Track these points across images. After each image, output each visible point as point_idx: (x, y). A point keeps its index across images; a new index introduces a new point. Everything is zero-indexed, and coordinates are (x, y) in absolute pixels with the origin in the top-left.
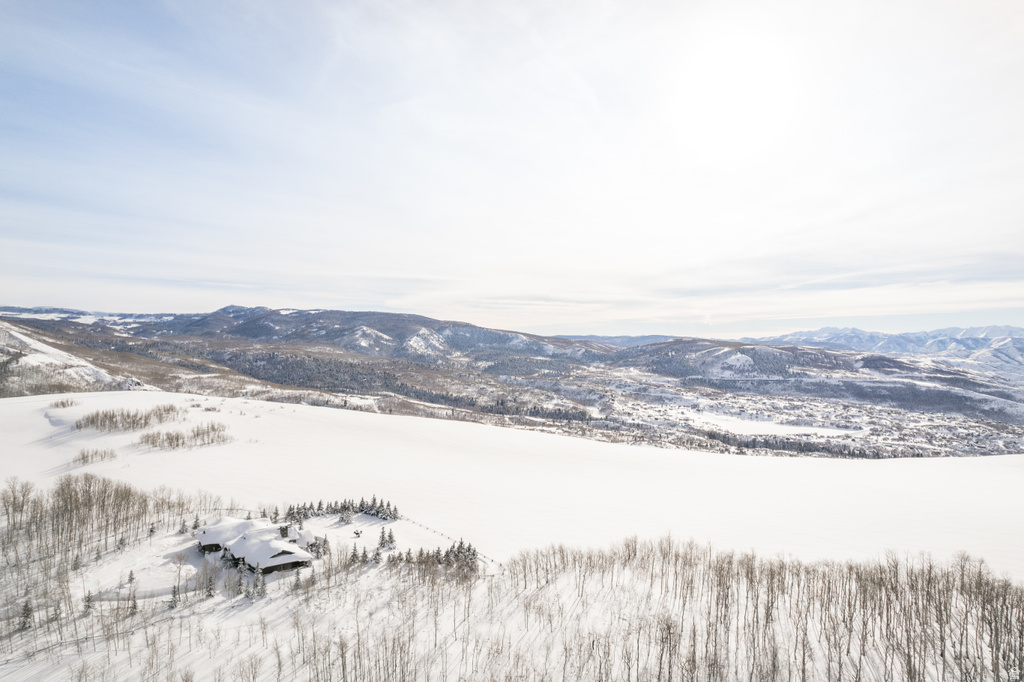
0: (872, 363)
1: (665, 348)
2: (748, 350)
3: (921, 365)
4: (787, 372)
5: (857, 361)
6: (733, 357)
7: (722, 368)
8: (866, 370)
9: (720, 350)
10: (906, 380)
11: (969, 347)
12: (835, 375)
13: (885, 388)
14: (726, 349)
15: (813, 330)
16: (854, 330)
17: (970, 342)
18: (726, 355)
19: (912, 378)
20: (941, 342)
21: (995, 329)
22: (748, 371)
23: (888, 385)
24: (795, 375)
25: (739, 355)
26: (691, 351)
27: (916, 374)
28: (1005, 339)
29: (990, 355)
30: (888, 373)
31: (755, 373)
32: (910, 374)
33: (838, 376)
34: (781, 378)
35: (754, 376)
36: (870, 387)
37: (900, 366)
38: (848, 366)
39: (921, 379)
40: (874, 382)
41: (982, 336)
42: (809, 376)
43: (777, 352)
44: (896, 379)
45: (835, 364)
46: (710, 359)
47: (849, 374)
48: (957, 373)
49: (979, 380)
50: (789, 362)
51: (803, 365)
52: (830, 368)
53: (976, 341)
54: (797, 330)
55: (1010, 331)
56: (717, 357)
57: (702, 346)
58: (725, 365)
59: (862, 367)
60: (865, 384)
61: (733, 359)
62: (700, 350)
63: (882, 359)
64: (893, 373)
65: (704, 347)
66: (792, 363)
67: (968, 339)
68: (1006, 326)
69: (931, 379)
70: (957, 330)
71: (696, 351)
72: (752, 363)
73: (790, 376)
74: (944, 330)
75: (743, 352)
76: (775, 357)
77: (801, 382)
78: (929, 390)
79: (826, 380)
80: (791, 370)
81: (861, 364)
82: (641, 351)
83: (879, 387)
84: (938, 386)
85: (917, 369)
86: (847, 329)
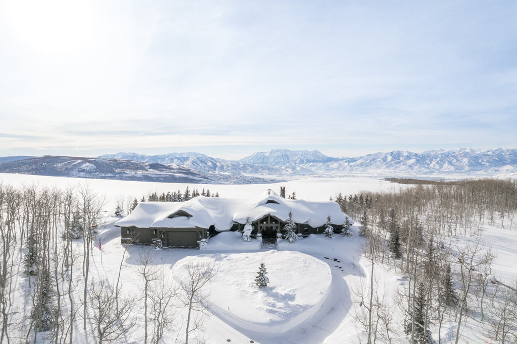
0: (154, 166)
1: (39, 161)
2: (92, 161)
3: (173, 167)
4: (114, 172)
5: (146, 166)
6: (84, 165)
7: (79, 171)
8: (151, 170)
9: (75, 162)
10: (170, 173)
11: (182, 161)
12: (138, 173)
13: (162, 177)
14: (80, 161)
15: (114, 154)
16: (134, 154)
17: (182, 159)
18: (80, 164)
19: (171, 172)
20: (171, 158)
21: (190, 153)
22: (93, 172)
23: (163, 176)
24: (119, 173)
25: (88, 164)
26: (57, 163)
27: (173, 171)
28: (194, 158)
29: (191, 164)
30: (161, 171)
31: (98, 173)
32: (170, 171)
33: (140, 173)
34: (112, 175)
35: (97, 175)
36: (156, 177)
37: (165, 167)
38: (143, 168)
39: (175, 173)
40: (157, 175)
41: (186, 156)
42: (126, 174)
43: (108, 162)
44: (164, 173)
45: (137, 167)
46: (70, 166)
47: (144, 172)
48: (187, 170)
49: (195, 172)
50: (115, 167)
51: (122, 168)
52: (135, 169)
53: (184, 158)
54: (106, 154)
55: (195, 154)
56: (75, 165)
57: (63, 159)
58: (80, 169)
59: (149, 168)
60: (153, 176)
61: (84, 166)
62: (63, 162)
63: (158, 164)
64: (163, 170)
65: (66, 160)
66: (116, 168)
67: (181, 157)
68: (194, 152)
69: (179, 173)
70: (177, 154)
71: (60, 163)
72: (95, 168)
73: (116, 174)
74: (171, 154)
75: (89, 162)
76: (107, 164)
77: (122, 176)
78: (179, 177)
79: (135, 175)
80: (116, 171)
81: (148, 167)
82: (21, 163)
83: (159, 177)
84: (184, 176)
85: (172, 169)
86: (130, 153)
